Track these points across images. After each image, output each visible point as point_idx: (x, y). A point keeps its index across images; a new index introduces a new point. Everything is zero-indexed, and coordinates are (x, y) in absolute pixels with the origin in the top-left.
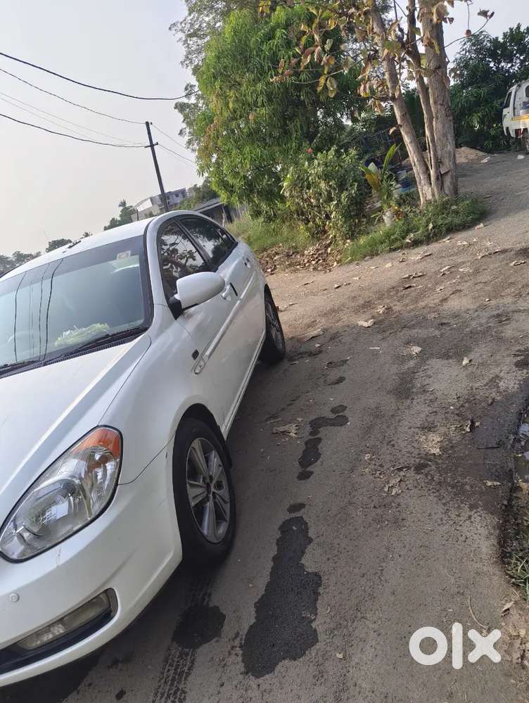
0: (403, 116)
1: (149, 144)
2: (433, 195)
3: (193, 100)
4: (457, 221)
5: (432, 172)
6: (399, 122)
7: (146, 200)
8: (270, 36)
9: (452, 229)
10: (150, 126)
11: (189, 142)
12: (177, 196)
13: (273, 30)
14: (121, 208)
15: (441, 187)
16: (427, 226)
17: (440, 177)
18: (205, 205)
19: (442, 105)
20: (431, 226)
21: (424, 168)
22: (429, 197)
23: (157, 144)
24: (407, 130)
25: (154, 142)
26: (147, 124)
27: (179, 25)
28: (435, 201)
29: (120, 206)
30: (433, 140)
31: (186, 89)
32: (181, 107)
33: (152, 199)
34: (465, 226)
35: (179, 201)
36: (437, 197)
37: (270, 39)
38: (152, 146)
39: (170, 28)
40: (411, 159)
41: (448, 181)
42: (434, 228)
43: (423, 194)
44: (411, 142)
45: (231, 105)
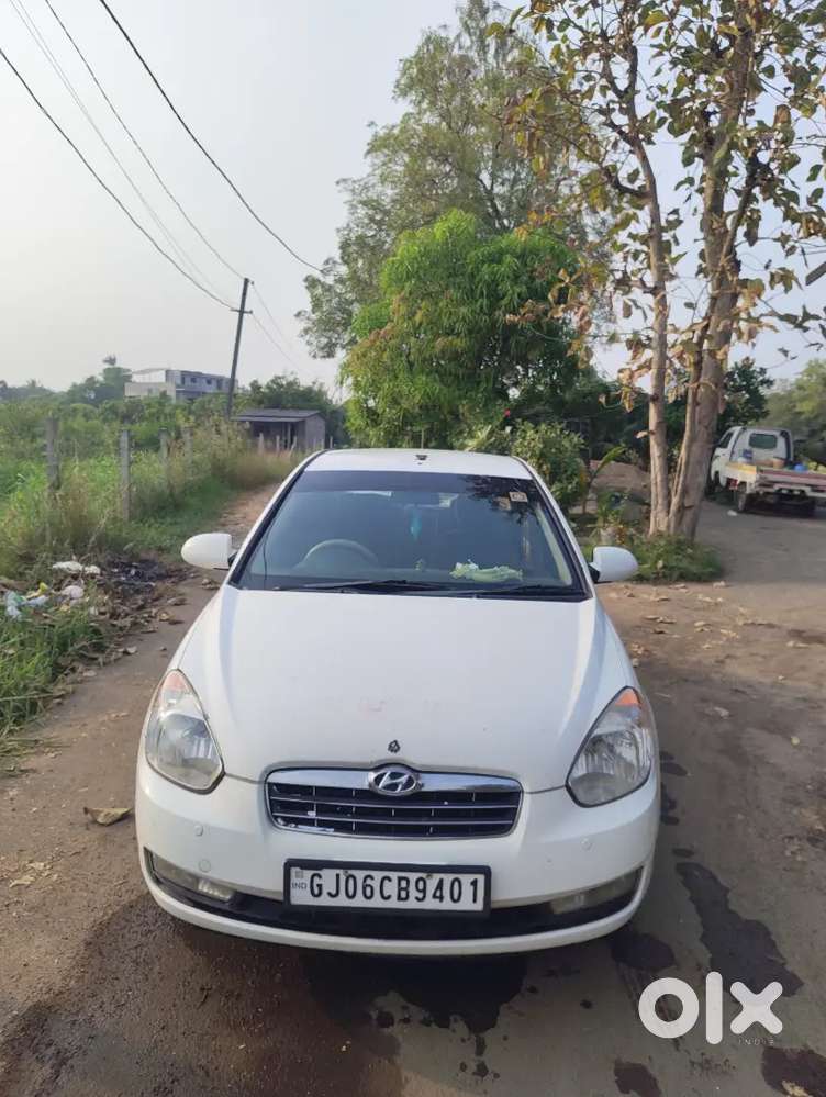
0: (659, 424)
1: (239, 308)
2: (668, 527)
3: (330, 280)
4: (694, 569)
5: (675, 500)
6: (652, 426)
7: (158, 370)
8: (496, 259)
9: (685, 577)
10: (250, 286)
11: (306, 331)
12: (209, 382)
13: (502, 253)
14: (107, 366)
15: (679, 522)
16: (656, 562)
17: (682, 509)
18: (261, 414)
19: (707, 428)
20: (660, 564)
21: (665, 491)
22: (663, 528)
23: (251, 312)
24: (659, 441)
25: (247, 308)
26: (246, 281)
27: (350, 183)
28: (669, 536)
29: (106, 361)
30: (687, 463)
31: (327, 262)
32: (312, 283)
33: (168, 372)
34: (699, 579)
35: (208, 391)
36: (672, 531)
37: (493, 261)
38: (242, 312)
39: (338, 183)
40: (653, 476)
41: (689, 516)
42: (664, 567)
43: (655, 521)
44: (659, 457)
45: (418, 318)
